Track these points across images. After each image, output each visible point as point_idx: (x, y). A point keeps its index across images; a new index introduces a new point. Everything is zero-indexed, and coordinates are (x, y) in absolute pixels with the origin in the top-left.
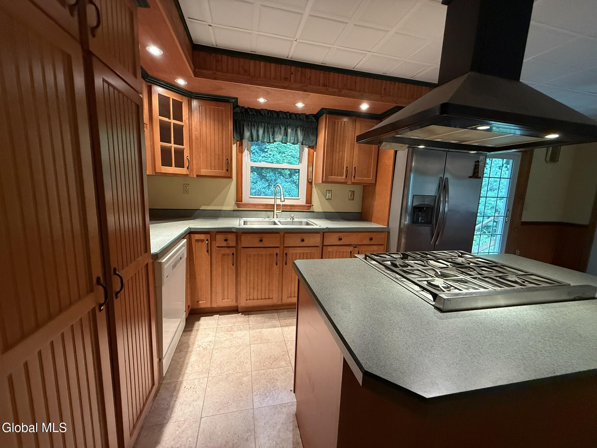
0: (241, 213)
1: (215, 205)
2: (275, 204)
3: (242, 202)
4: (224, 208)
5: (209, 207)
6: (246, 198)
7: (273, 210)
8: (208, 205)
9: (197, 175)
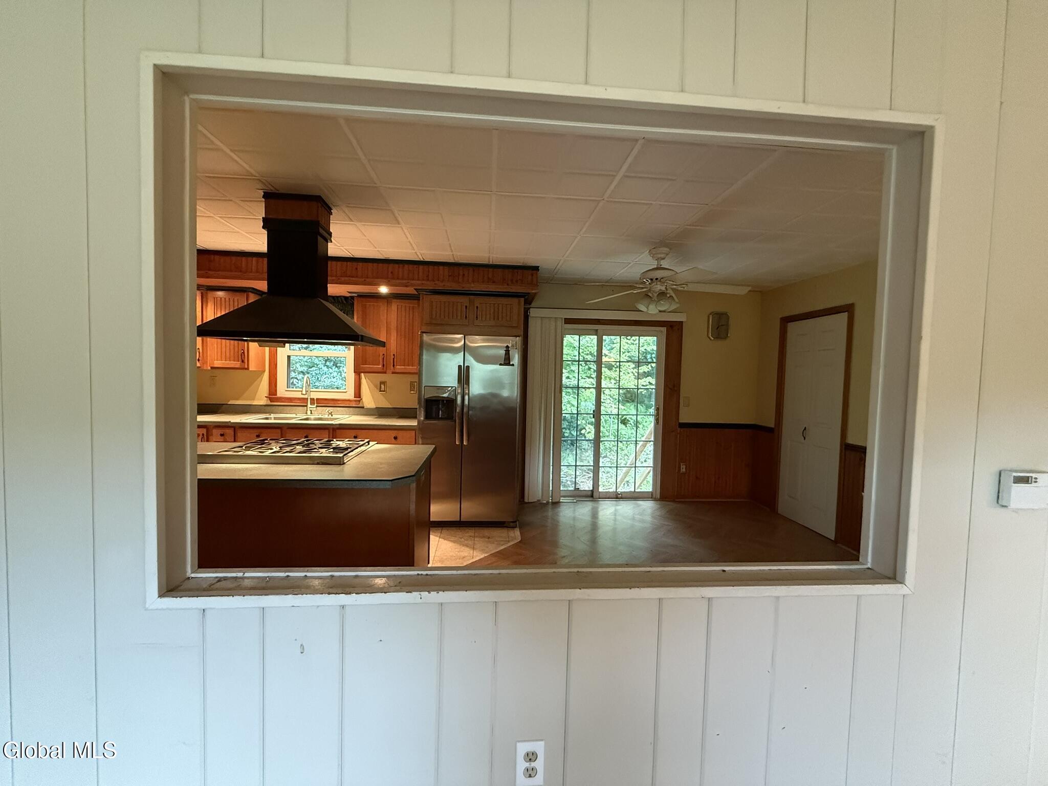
0: (274, 408)
1: (247, 400)
2: (309, 397)
3: (276, 395)
4: (255, 403)
5: (238, 401)
6: (282, 390)
7: (306, 404)
8: (237, 399)
9: (211, 367)
